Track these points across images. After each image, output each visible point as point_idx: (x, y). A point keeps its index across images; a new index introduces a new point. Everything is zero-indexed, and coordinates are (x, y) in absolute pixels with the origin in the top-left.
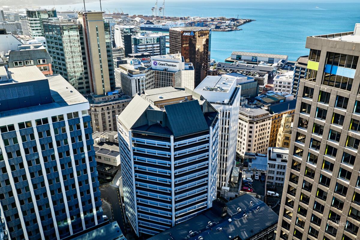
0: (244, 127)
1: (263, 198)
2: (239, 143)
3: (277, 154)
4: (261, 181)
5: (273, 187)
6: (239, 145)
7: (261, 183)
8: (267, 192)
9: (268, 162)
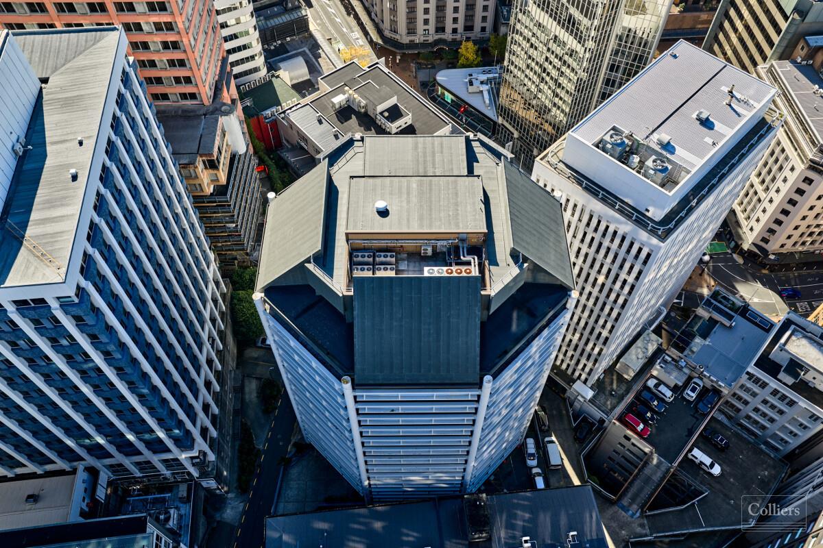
0: (787, 167)
1: (663, 469)
2: (755, 199)
3: (791, 359)
4: (696, 408)
5: (722, 440)
6: (752, 204)
7: (693, 416)
8: (691, 450)
9: (749, 370)
